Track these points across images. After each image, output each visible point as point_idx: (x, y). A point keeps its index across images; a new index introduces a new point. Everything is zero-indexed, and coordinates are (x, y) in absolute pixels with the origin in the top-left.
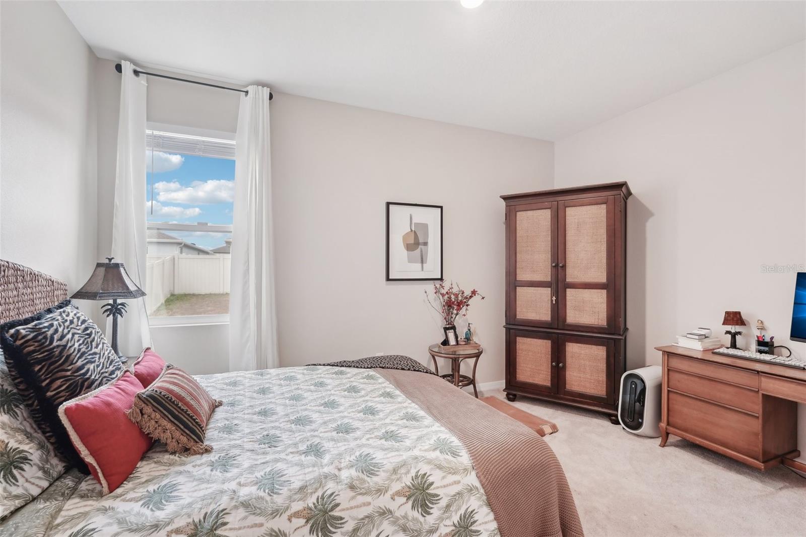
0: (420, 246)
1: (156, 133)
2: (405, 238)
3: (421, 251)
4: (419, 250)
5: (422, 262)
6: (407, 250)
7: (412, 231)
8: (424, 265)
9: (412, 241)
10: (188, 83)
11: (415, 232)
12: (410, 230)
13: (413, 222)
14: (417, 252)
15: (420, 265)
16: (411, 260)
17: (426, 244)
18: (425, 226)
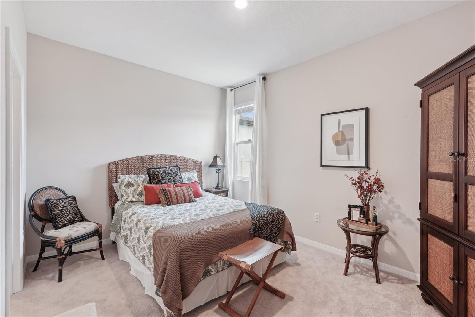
0: (346, 142)
1: (236, 109)
2: (335, 136)
3: (348, 145)
4: (346, 144)
5: (349, 154)
6: (336, 146)
7: (340, 131)
8: (351, 156)
9: (340, 138)
10: (247, 85)
11: (342, 132)
12: (338, 131)
13: (342, 124)
14: (344, 147)
15: (347, 156)
16: (338, 153)
17: (352, 140)
18: (352, 126)
